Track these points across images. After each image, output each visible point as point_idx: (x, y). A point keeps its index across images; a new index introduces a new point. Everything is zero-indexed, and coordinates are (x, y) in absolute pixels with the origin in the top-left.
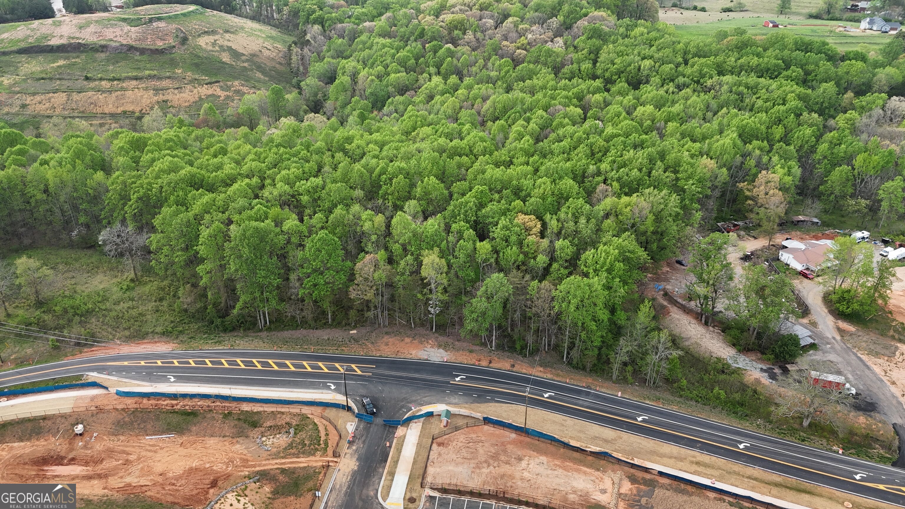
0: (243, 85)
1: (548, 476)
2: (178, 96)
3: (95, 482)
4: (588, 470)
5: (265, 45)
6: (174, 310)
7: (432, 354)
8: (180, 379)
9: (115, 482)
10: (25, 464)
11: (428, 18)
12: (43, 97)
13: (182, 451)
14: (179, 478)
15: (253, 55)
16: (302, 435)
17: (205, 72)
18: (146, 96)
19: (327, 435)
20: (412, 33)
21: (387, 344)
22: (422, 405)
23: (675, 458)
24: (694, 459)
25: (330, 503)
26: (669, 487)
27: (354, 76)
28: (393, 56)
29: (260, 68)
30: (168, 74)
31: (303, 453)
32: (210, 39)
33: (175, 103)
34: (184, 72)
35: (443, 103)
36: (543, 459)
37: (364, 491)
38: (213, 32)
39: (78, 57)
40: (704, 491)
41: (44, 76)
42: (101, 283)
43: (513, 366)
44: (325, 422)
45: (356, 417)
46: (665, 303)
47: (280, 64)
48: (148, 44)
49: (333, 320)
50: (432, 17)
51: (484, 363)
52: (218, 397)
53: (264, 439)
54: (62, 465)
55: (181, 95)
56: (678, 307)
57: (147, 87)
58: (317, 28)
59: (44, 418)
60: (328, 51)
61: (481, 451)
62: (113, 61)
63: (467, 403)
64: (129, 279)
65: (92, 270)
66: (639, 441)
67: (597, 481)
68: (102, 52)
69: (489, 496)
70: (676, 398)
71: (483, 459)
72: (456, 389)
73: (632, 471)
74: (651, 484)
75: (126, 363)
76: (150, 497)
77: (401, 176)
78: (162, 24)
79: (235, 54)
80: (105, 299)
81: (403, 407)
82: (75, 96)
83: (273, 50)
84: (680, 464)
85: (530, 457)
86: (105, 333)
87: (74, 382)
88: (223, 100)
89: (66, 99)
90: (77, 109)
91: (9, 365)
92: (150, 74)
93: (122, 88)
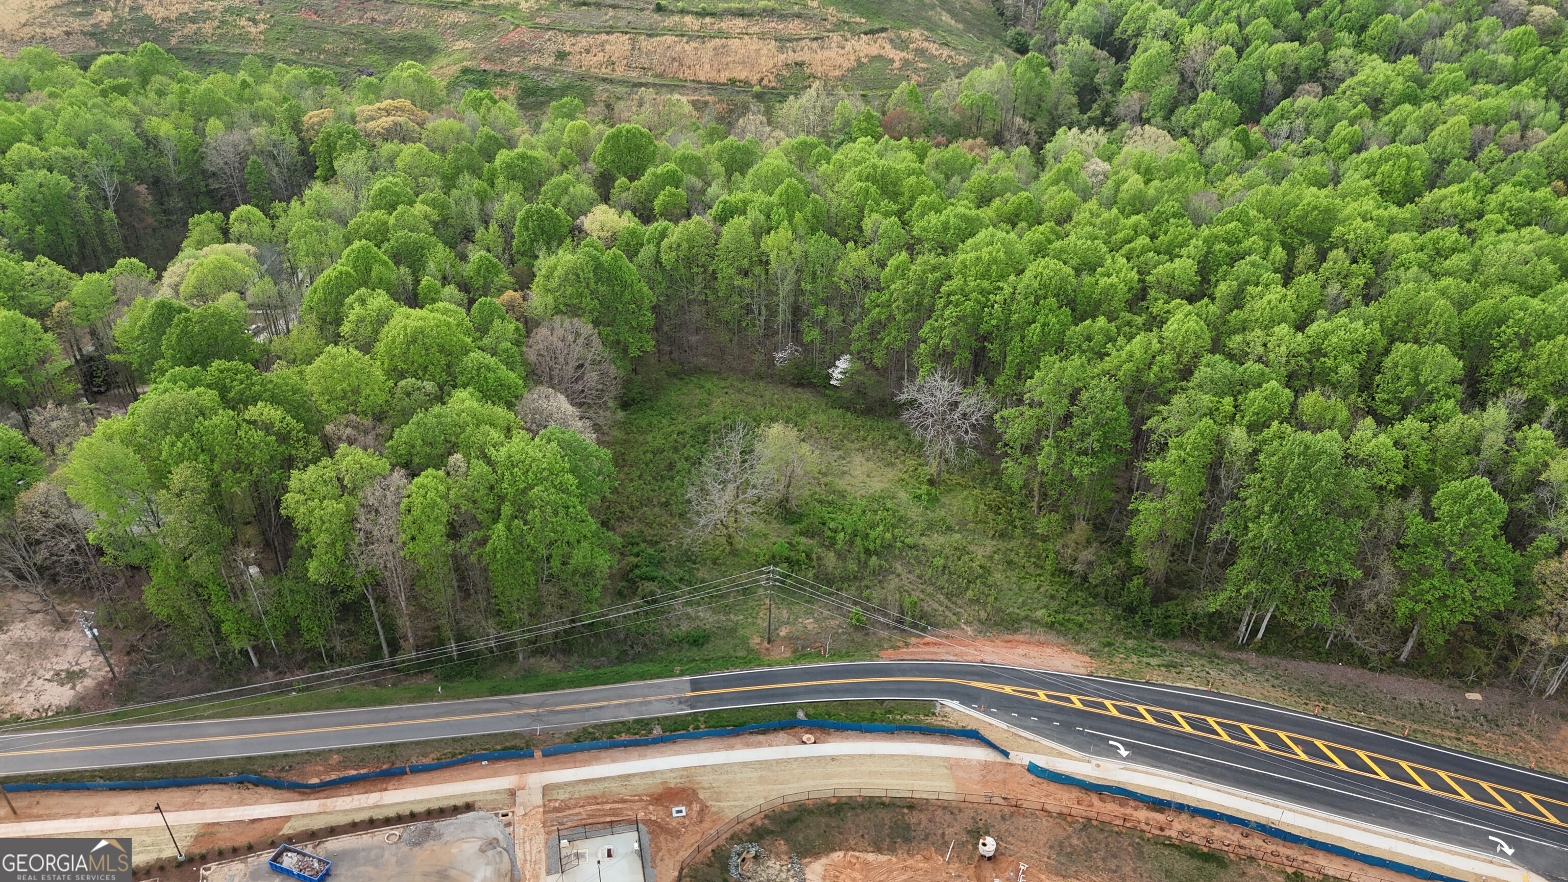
0: (928, 39)
2: (819, 56)
12: (590, 40)
17: (859, 8)
29: (945, 3)
30: (795, 8)
33: (817, 69)
42: (869, 476)
49: (1412, 656)
55: (827, 53)
57: (763, 33)
64: (923, 477)
65: (842, 446)
75: (1008, 690)
80: (900, 520)
86: (936, 606)
87: (922, 717)
88: (900, 69)
89: (630, 47)
90: (650, 69)
91: (782, 651)
92: (767, 6)
93: (720, 31)
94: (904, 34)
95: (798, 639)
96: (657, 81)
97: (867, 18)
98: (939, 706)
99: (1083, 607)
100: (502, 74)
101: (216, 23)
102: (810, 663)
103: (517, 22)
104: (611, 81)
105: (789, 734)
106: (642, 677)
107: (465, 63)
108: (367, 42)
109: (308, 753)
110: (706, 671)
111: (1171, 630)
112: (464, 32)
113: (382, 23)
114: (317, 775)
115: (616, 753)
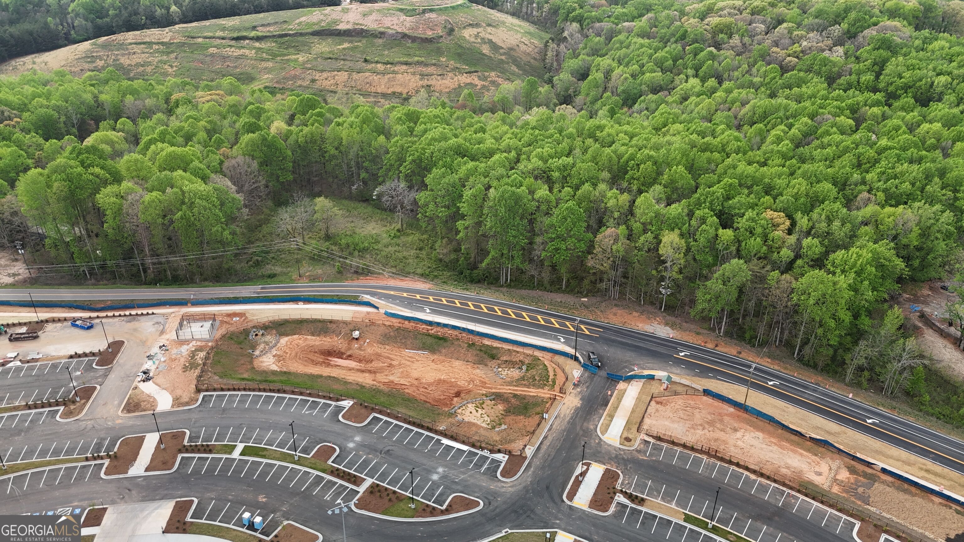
0: (498, 77)
1: (762, 449)
2: (440, 82)
3: (367, 375)
4: (805, 453)
5: (522, 40)
6: (431, 259)
7: (658, 329)
8: (433, 312)
9: (381, 377)
10: (315, 352)
11: (692, 20)
12: (329, 74)
13: (433, 366)
14: (430, 384)
15: (511, 49)
16: (533, 372)
18: (413, 80)
19: (555, 375)
20: (673, 35)
21: (615, 314)
22: (644, 369)
23: (903, 462)
24: (924, 467)
25: (554, 426)
26: (890, 485)
27: (608, 74)
28: (650, 56)
29: (515, 62)
30: (434, 61)
31: (534, 385)
32: (474, 31)
33: (438, 88)
34: (448, 60)
35: (697, 105)
36: (760, 435)
37: (585, 424)
38: (477, 25)
39: (360, 41)
40: (930, 495)
41: (331, 56)
42: (373, 229)
43: (740, 353)
44: (554, 365)
45: (582, 366)
46: (920, 325)
47: (535, 59)
48: (419, 33)
49: (567, 287)
50: (696, 20)
51: (710, 346)
52: (464, 330)
53: (500, 369)
54: (342, 358)
55: (444, 81)
56: (935, 330)
57: (415, 72)
58: (575, 26)
59: (331, 322)
60: (584, 49)
61: (698, 416)
62: (388, 47)
63: (688, 375)
64: (396, 229)
65: (367, 219)
66: (865, 439)
67: (812, 463)
68: (380, 38)
69: (701, 452)
70: (915, 411)
71: (699, 423)
72: (679, 362)
73: (853, 463)
74: (872, 478)
75: (392, 293)
76: (408, 393)
77: (649, 163)
78: (433, 15)
79: (495, 47)
80: (377, 242)
81: (626, 367)
82: (355, 76)
83: (529, 45)
84: (907, 468)
85: (746, 430)
86: (376, 268)
87: (353, 299)
89: (347, 77)
90: (355, 87)
91: (305, 279)
92: (419, 60)
93: (393, 71)
94: (486, 74)
95: (313, 276)
97: (469, 66)
98: (362, 297)
99: (441, 271)
101: (154, 67)
102: (314, 283)
103: (295, 66)
104: (335, 92)
105: (294, 302)
106: (243, 285)
107: (267, 84)
108: (223, 75)
109: (99, 300)
110: (269, 285)
112: (268, 70)
113: (232, 67)
115: (220, 305)
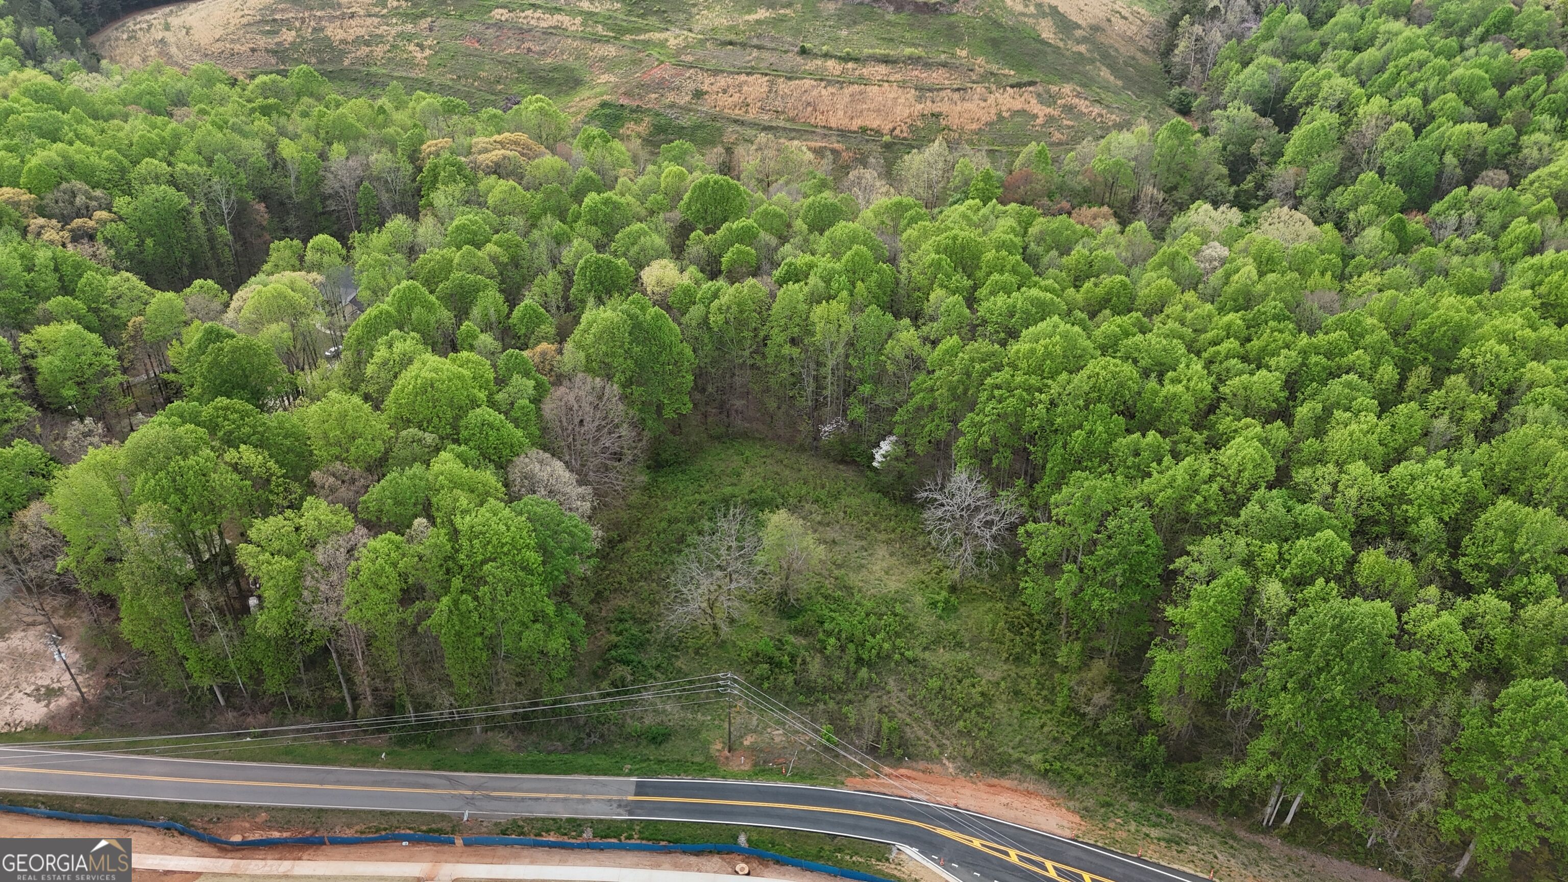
0: (1079, 96)
5: (1117, 7)
12: (730, 80)
15: (1095, 28)
17: (1010, 59)
18: (902, 100)
29: (1107, 57)
30: (942, 57)
33: (954, 121)
34: (972, 55)
39: (789, 5)
41: (732, 37)
42: (888, 573)
47: (1145, 51)
55: (967, 105)
57: (904, 81)
62: (847, 19)
65: (867, 532)
75: (977, 843)
79: (1064, 24)
80: (906, 629)
82: (783, 86)
83: (1131, 18)
86: (921, 733)
87: (873, 861)
88: (1043, 126)
89: (767, 89)
90: (783, 112)
91: (742, 763)
92: (912, 54)
93: (861, 77)
94: (1054, 89)
95: (761, 751)
96: (788, 125)
97: (1018, 70)
98: (895, 851)
99: (1089, 755)
100: (638, 109)
101: (388, 47)
102: (768, 781)
103: (662, 58)
104: (742, 123)
105: (723, 859)
106: (589, 772)
107: (605, 97)
108: (520, 71)
109: (238, 806)
110: (656, 774)
111: (1183, 798)
112: (610, 65)
113: (538, 54)
114: (242, 831)
115: (539, 853)
